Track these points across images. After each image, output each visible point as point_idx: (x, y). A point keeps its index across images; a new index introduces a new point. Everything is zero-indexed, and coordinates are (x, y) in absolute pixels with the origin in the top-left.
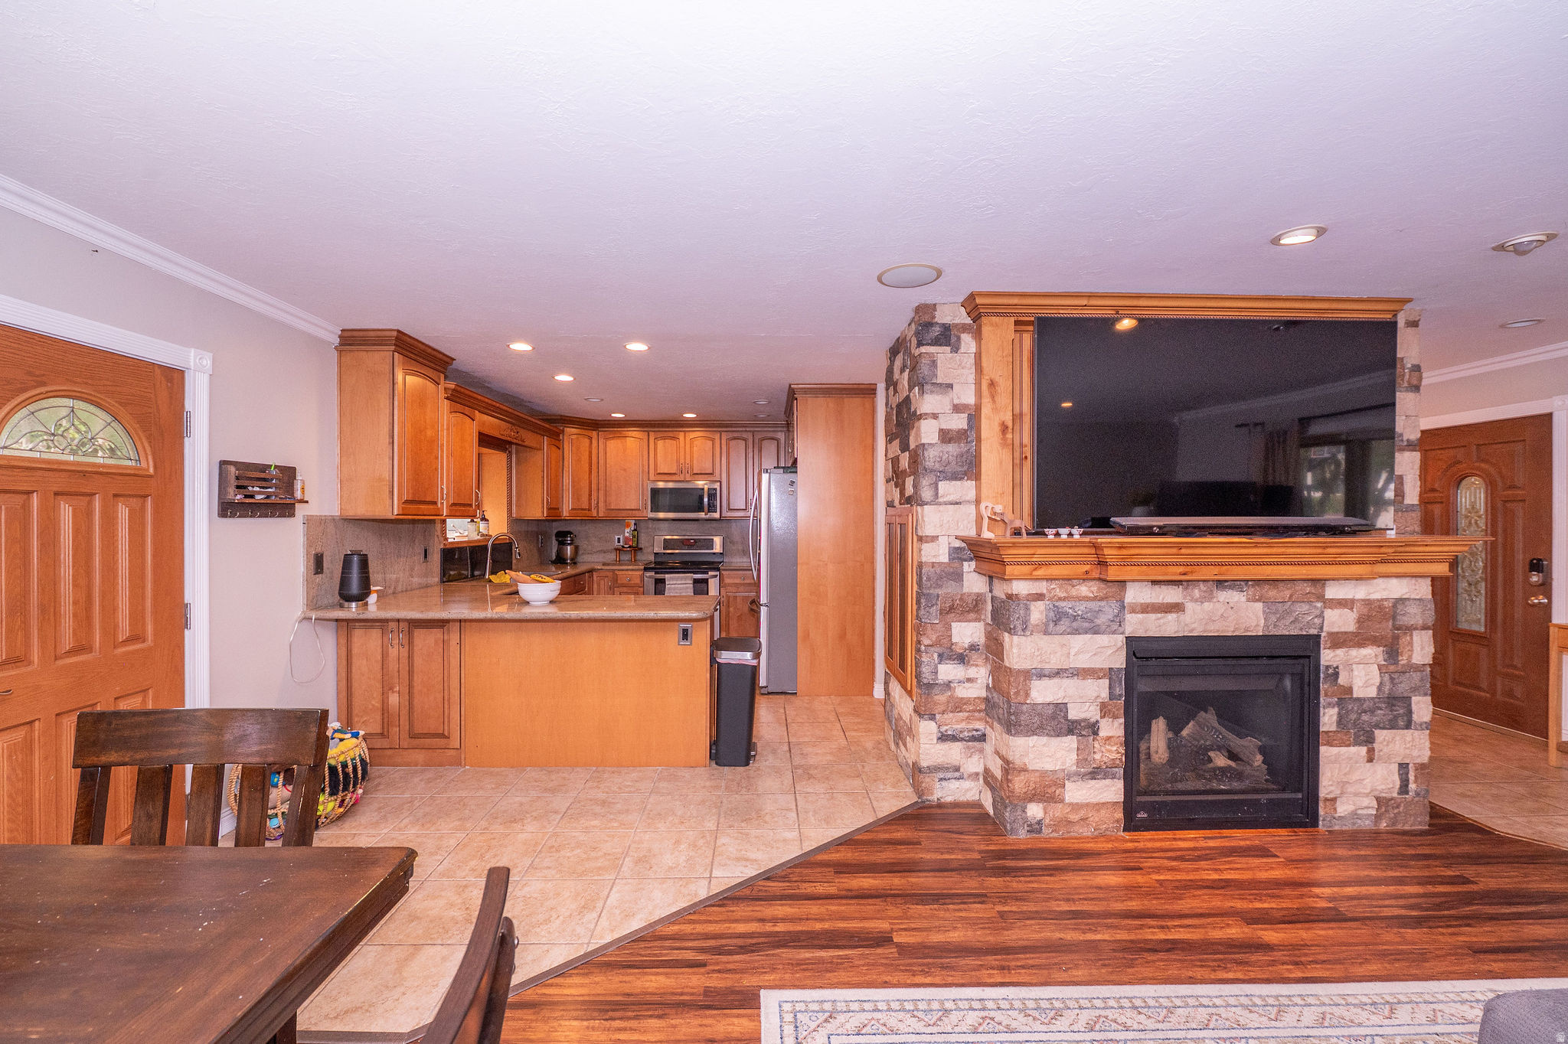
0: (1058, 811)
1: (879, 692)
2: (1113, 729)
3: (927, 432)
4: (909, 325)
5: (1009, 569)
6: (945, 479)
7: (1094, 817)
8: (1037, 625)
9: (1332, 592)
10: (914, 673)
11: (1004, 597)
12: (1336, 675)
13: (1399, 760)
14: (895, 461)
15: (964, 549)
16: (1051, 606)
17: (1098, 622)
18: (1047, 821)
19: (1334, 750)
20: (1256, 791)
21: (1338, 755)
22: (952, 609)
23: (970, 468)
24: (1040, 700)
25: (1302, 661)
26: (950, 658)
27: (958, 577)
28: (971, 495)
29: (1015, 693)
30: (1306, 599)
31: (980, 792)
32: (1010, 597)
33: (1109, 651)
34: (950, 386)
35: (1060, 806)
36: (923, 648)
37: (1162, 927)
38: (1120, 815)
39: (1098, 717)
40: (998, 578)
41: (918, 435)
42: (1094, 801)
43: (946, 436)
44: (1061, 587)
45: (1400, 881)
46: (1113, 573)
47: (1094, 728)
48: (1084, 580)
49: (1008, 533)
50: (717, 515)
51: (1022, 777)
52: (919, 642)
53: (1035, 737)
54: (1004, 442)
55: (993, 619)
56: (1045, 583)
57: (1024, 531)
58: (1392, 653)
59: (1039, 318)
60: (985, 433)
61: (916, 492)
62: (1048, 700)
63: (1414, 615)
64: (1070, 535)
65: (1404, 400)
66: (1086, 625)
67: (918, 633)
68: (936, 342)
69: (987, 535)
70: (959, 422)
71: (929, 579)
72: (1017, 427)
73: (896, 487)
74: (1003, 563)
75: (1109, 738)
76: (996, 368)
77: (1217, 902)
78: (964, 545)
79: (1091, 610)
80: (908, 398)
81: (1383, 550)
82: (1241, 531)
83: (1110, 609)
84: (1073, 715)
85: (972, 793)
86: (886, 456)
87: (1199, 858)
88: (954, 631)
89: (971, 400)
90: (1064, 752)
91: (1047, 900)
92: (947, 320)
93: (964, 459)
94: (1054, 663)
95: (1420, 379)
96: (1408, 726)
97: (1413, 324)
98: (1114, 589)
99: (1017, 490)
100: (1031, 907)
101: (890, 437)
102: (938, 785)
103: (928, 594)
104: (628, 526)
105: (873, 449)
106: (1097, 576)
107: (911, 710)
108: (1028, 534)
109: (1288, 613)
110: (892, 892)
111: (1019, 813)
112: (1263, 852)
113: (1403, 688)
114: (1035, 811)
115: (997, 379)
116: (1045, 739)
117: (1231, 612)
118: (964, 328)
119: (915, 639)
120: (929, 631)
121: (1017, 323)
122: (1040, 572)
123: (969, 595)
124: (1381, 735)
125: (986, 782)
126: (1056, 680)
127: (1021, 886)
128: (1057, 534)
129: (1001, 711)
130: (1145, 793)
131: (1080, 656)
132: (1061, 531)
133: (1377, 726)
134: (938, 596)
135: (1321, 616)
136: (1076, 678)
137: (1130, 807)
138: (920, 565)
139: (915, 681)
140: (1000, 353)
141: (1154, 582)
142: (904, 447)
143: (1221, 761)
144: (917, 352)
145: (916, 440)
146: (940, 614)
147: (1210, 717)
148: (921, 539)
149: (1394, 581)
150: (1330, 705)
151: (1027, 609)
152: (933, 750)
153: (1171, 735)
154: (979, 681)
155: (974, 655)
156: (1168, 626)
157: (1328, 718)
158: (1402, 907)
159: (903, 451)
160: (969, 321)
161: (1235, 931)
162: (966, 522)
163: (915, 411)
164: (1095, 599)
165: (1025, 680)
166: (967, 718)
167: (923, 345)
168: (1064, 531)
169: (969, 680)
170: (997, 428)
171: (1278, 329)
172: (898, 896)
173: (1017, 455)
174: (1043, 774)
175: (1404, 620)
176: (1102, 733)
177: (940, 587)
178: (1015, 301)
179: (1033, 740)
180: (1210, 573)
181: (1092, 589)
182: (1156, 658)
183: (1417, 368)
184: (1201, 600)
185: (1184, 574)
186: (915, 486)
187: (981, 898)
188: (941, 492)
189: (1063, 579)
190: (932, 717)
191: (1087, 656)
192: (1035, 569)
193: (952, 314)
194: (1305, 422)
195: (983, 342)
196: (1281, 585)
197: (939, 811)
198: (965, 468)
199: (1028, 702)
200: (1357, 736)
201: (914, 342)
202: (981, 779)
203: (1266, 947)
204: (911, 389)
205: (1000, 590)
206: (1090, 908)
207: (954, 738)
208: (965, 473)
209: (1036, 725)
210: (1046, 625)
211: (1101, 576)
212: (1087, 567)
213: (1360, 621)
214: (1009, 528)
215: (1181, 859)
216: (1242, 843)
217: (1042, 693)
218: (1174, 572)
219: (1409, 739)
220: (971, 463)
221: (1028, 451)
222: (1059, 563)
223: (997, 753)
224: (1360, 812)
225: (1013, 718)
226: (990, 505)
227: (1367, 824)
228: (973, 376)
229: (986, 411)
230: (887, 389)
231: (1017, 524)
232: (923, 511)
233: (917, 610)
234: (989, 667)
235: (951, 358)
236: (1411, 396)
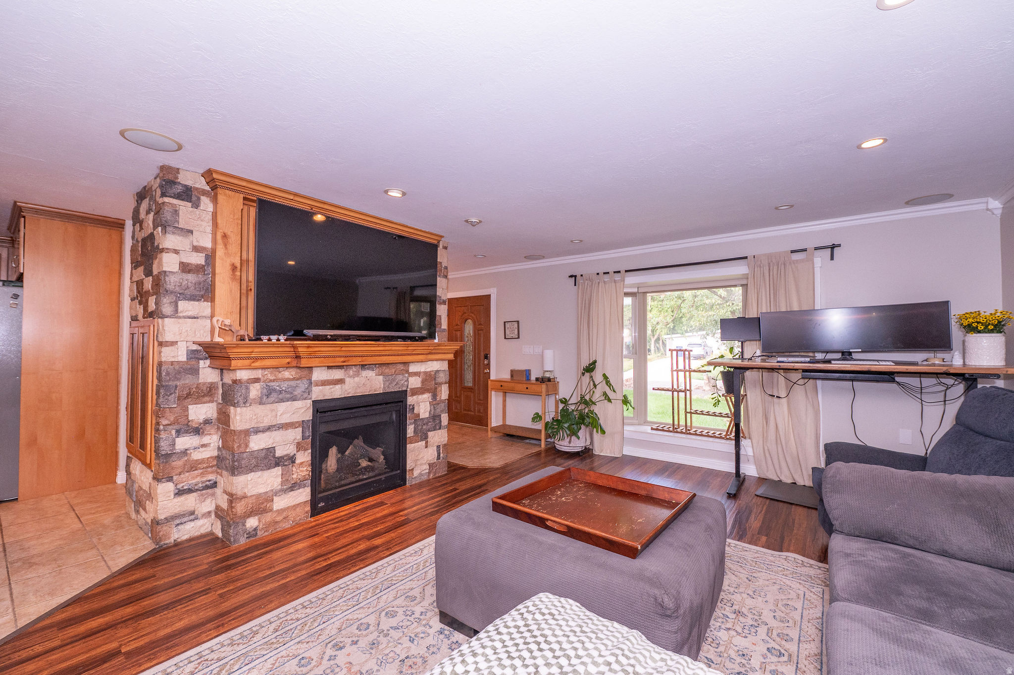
0: (268, 517)
1: (121, 477)
2: (304, 457)
3: (169, 263)
4: (155, 178)
5: (233, 363)
6: (185, 299)
7: (292, 514)
8: (255, 399)
9: (413, 368)
10: (153, 449)
11: (231, 382)
12: (413, 408)
13: (436, 444)
14: (140, 284)
15: (200, 351)
16: (265, 386)
17: (296, 393)
18: (261, 526)
19: (413, 445)
20: (380, 475)
21: (414, 447)
22: (189, 395)
23: (207, 293)
24: (256, 448)
25: (399, 404)
26: (187, 432)
27: (195, 371)
28: (208, 312)
29: (238, 447)
30: (402, 372)
31: (212, 524)
32: (235, 382)
33: (302, 411)
34: (191, 232)
35: (270, 514)
36: (161, 427)
37: (326, 559)
38: (308, 508)
39: (295, 452)
40: (226, 369)
41: (160, 264)
42: (293, 504)
43: (185, 268)
44: (271, 373)
45: (433, 498)
46: (304, 363)
47: (292, 459)
48: (287, 368)
49: (235, 340)
51: (243, 502)
52: (158, 424)
53: (253, 473)
54: (233, 277)
55: (223, 399)
56: (260, 371)
57: (246, 337)
58: (434, 396)
59: (259, 199)
60: (218, 270)
61: (157, 308)
62: (262, 447)
63: (443, 377)
64: (278, 340)
65: (441, 282)
66: (288, 396)
67: (158, 416)
68: (178, 196)
69: (218, 339)
70: (198, 259)
71: (168, 374)
72: (244, 268)
73: (140, 303)
74: (229, 358)
75: (302, 463)
76: (229, 225)
77: (356, 536)
78: (200, 348)
79: (291, 386)
80: (152, 235)
81: (430, 348)
82: (373, 338)
83: (303, 385)
84: (279, 453)
85: (205, 527)
86: (131, 279)
87: (350, 518)
88: (190, 411)
89: (208, 244)
90: (272, 479)
91: (256, 573)
92: (189, 183)
93: (201, 286)
94: (266, 422)
95: (447, 273)
96: (440, 429)
97: (445, 248)
98: (306, 372)
99: (243, 312)
100: (245, 581)
101: (135, 265)
102: (175, 530)
103: (167, 386)
105: (120, 274)
106: (295, 365)
107: (151, 479)
108: (249, 340)
109: (394, 380)
110: (123, 619)
111: (240, 527)
112: (382, 504)
113: (438, 411)
114: (252, 523)
115: (229, 233)
116: (259, 473)
117: (368, 382)
118: (204, 193)
119: (154, 422)
120: (168, 414)
121: (245, 199)
122: (257, 364)
123: (204, 384)
124: (430, 434)
125: (217, 516)
126: (267, 433)
127: (238, 573)
128: (270, 340)
129: (228, 462)
130: (324, 491)
131: (284, 416)
132: (272, 337)
133: (429, 431)
134: (176, 386)
135: (407, 380)
136: (281, 430)
137: (314, 502)
138: (160, 364)
139: (153, 454)
140: (232, 216)
141: (329, 367)
142: (148, 273)
143: (364, 463)
144: (160, 200)
145: (159, 267)
146: (178, 400)
147: (359, 442)
148: (161, 344)
149: (435, 362)
150: (411, 424)
151: (247, 388)
152: (171, 504)
153: (339, 456)
154: (212, 445)
155: (208, 427)
156: (336, 392)
157: (410, 430)
158: (433, 508)
159: (147, 275)
160: (207, 188)
161: (362, 546)
162: (202, 332)
163: (158, 246)
164: (294, 379)
165: (245, 437)
166: (202, 473)
167: (166, 196)
168: (274, 338)
169: (203, 446)
170: (229, 268)
171: (395, 238)
172: (129, 619)
173: (244, 287)
174: (258, 496)
175: (439, 380)
176: (298, 461)
177: (179, 379)
178: (244, 184)
179: (251, 476)
180: (358, 361)
181: (292, 373)
182: (331, 411)
183: (446, 268)
184: (353, 377)
185: (344, 362)
186: (157, 304)
187: (205, 592)
188: (180, 308)
189: (273, 368)
190: (170, 479)
191: (288, 415)
192: (253, 362)
193: (191, 178)
194: (413, 288)
195: (218, 205)
196: (390, 366)
197: (176, 548)
198: (202, 293)
199: (247, 451)
200: (421, 437)
201: (159, 192)
202: (213, 516)
203: (377, 547)
204: (155, 228)
205: (228, 378)
206: (285, 566)
207: (190, 491)
208: (202, 296)
209: (253, 465)
210: (261, 398)
211: (298, 365)
212: (288, 360)
213: (423, 382)
214: (235, 337)
215: (341, 521)
216: (372, 503)
217: (257, 443)
218: (339, 361)
219: (440, 434)
220: (207, 289)
221: (252, 285)
222: (269, 358)
223: (225, 492)
224: (423, 472)
225: (236, 463)
226: (221, 319)
227: (425, 478)
228: (210, 228)
229: (220, 253)
230: (134, 225)
231: (242, 332)
232: (163, 322)
233: (157, 400)
234: (220, 433)
235: (191, 212)
236: (444, 280)
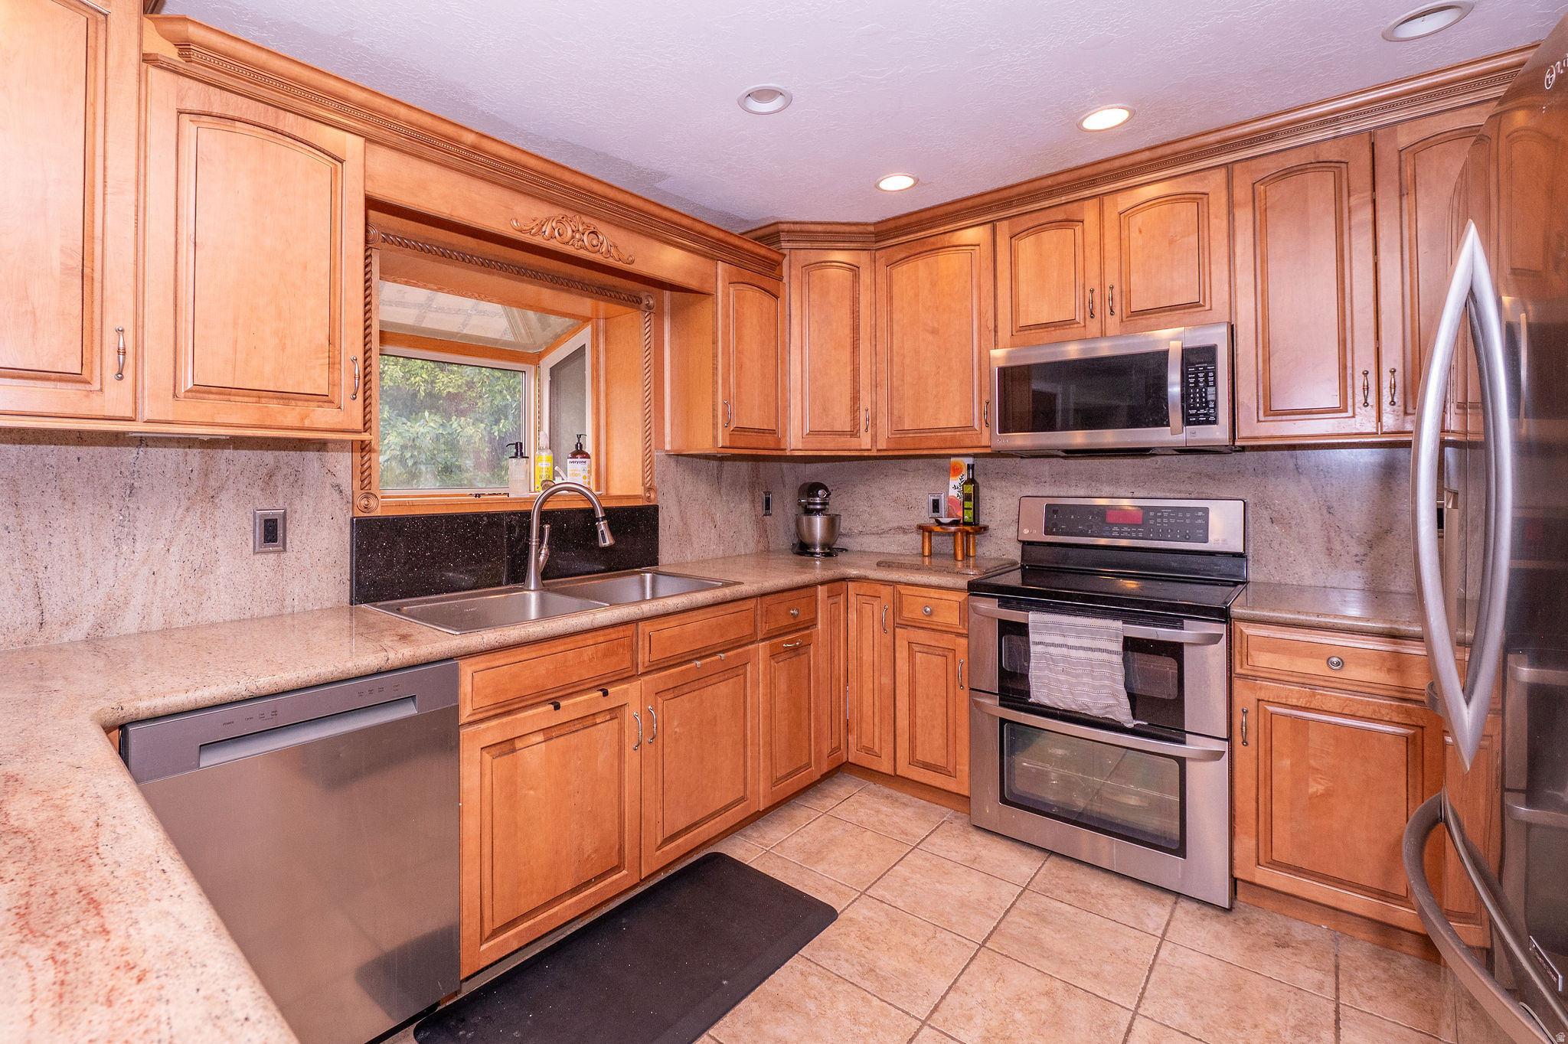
50: (1217, 434)
104: (956, 471)
